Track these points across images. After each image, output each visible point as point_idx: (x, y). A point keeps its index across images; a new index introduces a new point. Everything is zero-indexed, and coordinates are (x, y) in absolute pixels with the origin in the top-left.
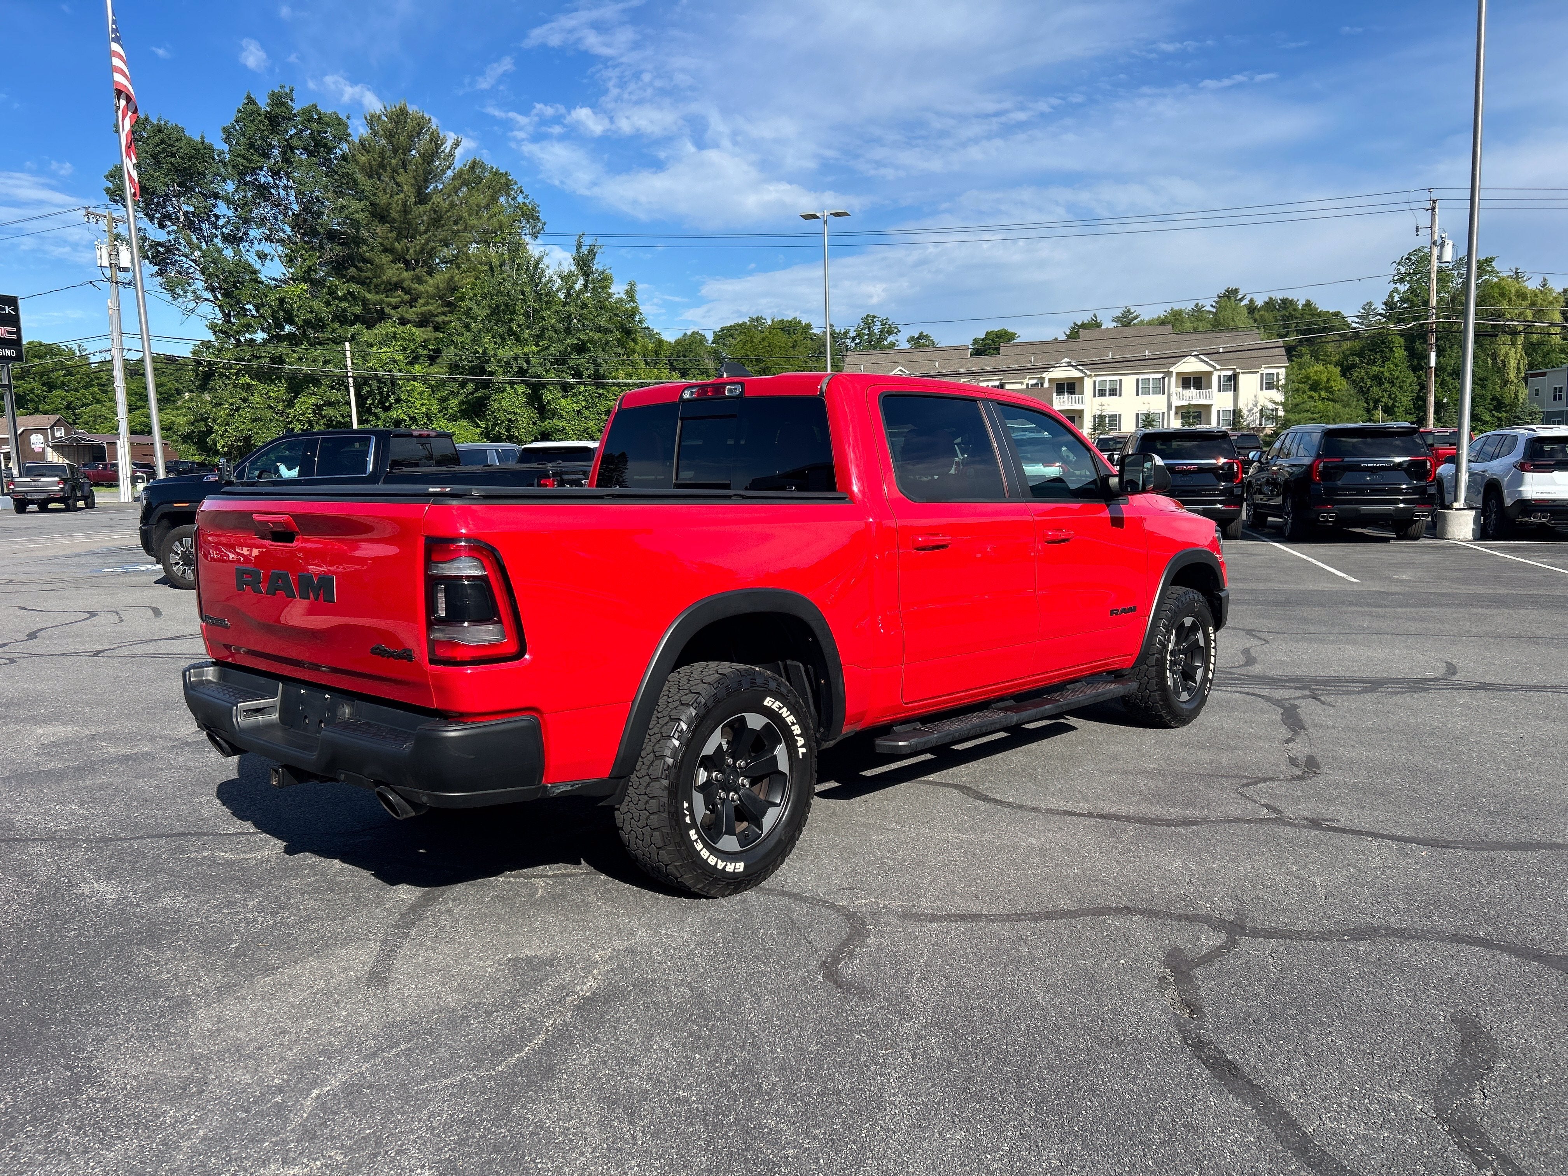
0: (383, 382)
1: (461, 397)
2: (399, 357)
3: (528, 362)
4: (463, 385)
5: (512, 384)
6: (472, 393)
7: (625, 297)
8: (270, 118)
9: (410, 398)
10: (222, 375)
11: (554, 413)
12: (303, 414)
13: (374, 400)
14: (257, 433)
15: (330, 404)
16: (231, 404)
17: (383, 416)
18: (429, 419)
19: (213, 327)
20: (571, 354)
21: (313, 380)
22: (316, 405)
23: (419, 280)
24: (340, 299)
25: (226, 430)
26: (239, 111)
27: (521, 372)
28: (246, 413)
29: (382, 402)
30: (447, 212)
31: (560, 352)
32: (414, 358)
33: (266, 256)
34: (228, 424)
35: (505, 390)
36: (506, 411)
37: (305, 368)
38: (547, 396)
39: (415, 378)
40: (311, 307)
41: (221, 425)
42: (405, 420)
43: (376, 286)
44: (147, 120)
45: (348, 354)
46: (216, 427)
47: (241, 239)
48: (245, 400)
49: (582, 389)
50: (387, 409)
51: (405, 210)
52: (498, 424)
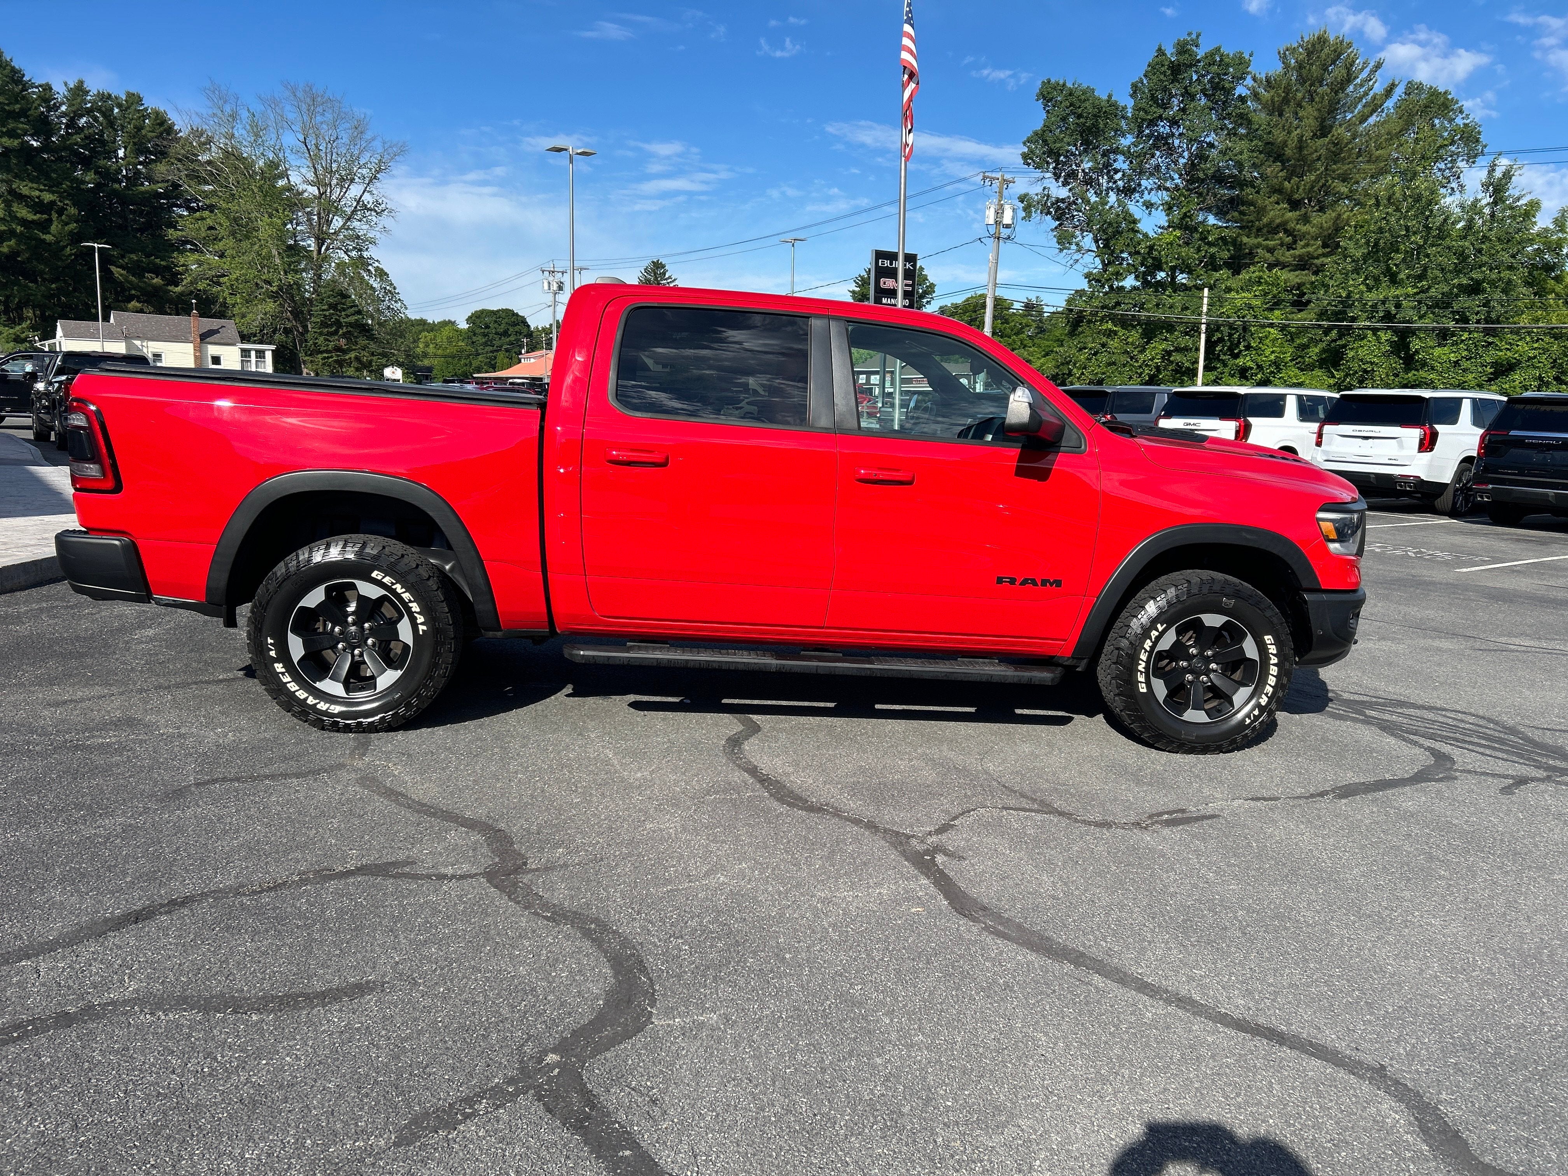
0: (1235, 329)
1: (1321, 346)
2: (1256, 302)
3: (1398, 306)
4: (1327, 331)
5: (1375, 330)
6: (1335, 341)
7: (1552, 227)
8: (1173, 67)
9: (1261, 345)
10: (1089, 322)
11: (1424, 364)
12: (1152, 360)
13: (1223, 347)
14: (1110, 377)
15: (1178, 350)
16: (1091, 349)
17: (1231, 362)
18: (1278, 367)
19: (1088, 276)
20: (1457, 296)
21: (1170, 327)
22: (1166, 351)
23: (1305, 219)
24: (1210, 244)
25: (1083, 374)
26: (1149, 66)
27: (1388, 317)
28: (1104, 358)
29: (1231, 349)
30: (1347, 144)
31: (1443, 294)
32: (1276, 304)
33: (1152, 205)
34: (1085, 368)
35: (1365, 337)
36: (1362, 360)
37: (1160, 315)
38: (1415, 344)
39: (1271, 325)
40: (1178, 254)
41: (1078, 369)
42: (1252, 368)
43: (1259, 230)
44: (1064, 85)
45: (1205, 300)
46: (1075, 370)
47: (1134, 190)
48: (1103, 345)
49: (1466, 335)
50: (1236, 356)
51: (1301, 145)
52: (1350, 375)
